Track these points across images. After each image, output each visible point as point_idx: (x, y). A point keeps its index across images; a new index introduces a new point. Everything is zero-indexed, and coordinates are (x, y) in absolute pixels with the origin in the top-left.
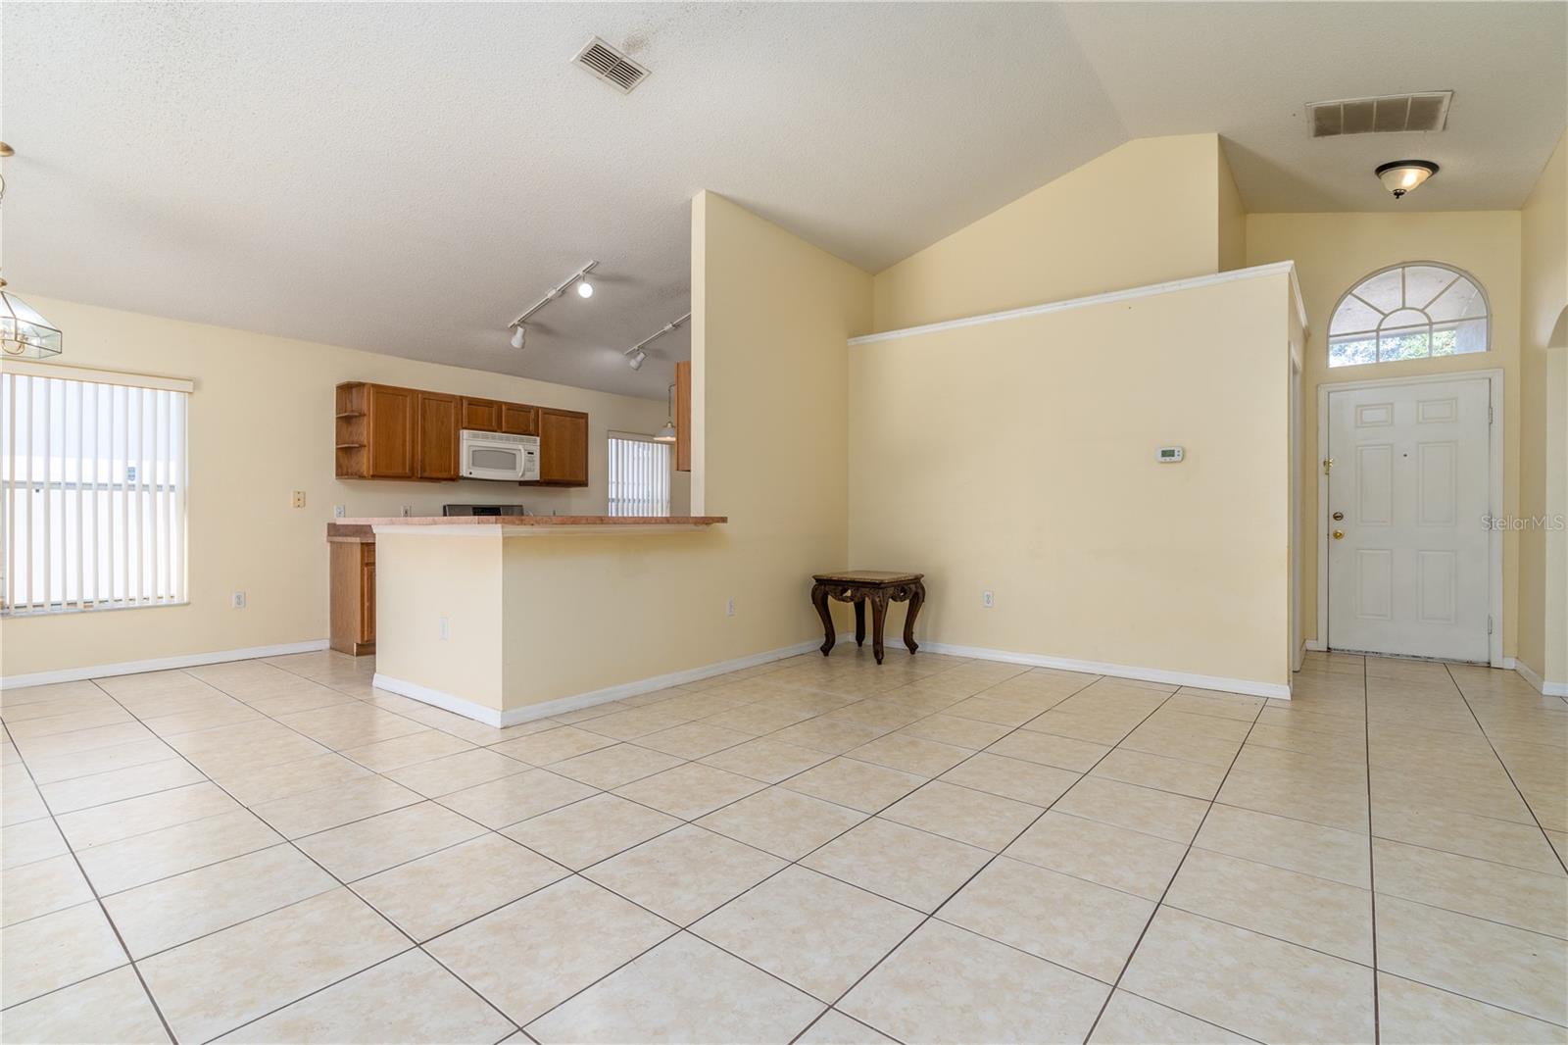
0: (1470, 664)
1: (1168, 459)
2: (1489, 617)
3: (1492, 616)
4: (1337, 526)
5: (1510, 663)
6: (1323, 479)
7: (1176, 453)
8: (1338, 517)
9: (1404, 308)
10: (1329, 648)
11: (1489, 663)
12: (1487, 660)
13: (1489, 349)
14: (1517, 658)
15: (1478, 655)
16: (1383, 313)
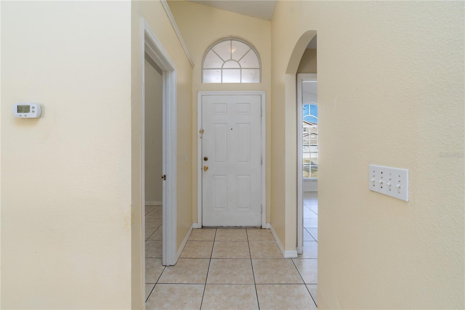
0: (255, 228)
1: (23, 115)
2: (261, 206)
3: (262, 205)
4: (205, 163)
5: (268, 226)
6: (199, 140)
7: (31, 109)
8: (206, 159)
9: (231, 60)
10: (202, 226)
11: (261, 227)
12: (260, 225)
13: (261, 81)
14: (270, 223)
15: (257, 224)
16: (223, 61)
